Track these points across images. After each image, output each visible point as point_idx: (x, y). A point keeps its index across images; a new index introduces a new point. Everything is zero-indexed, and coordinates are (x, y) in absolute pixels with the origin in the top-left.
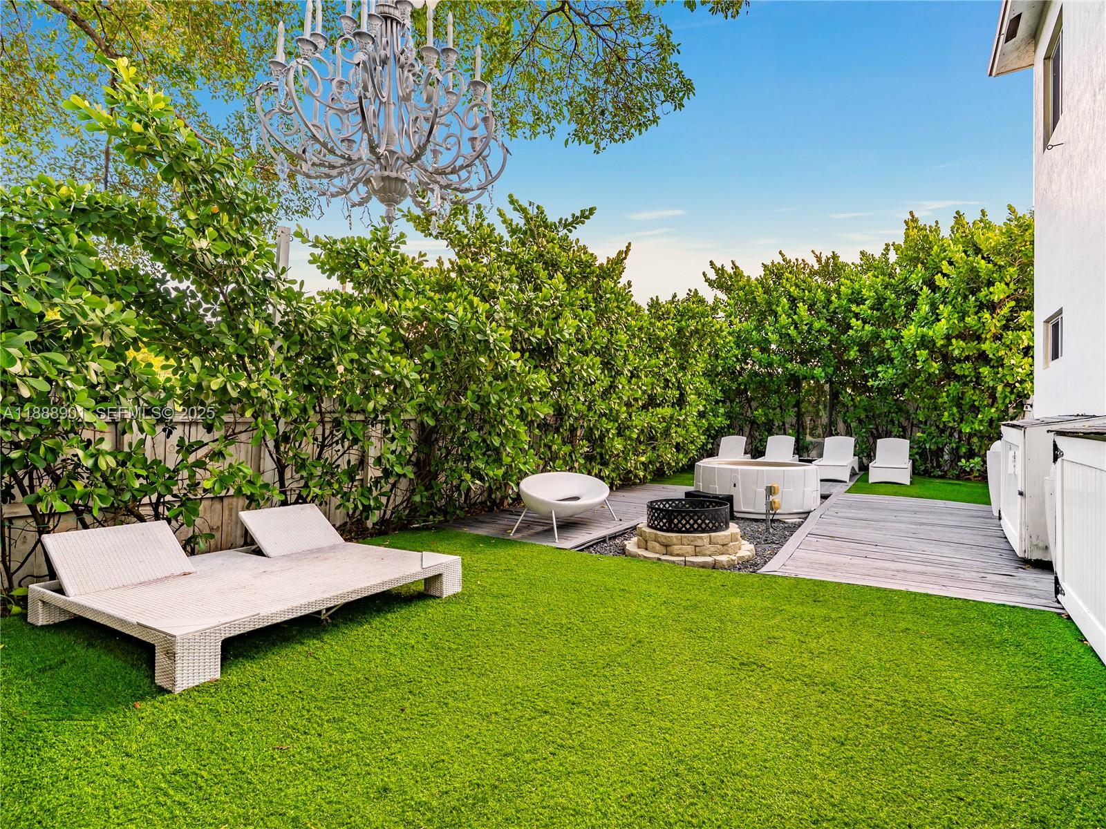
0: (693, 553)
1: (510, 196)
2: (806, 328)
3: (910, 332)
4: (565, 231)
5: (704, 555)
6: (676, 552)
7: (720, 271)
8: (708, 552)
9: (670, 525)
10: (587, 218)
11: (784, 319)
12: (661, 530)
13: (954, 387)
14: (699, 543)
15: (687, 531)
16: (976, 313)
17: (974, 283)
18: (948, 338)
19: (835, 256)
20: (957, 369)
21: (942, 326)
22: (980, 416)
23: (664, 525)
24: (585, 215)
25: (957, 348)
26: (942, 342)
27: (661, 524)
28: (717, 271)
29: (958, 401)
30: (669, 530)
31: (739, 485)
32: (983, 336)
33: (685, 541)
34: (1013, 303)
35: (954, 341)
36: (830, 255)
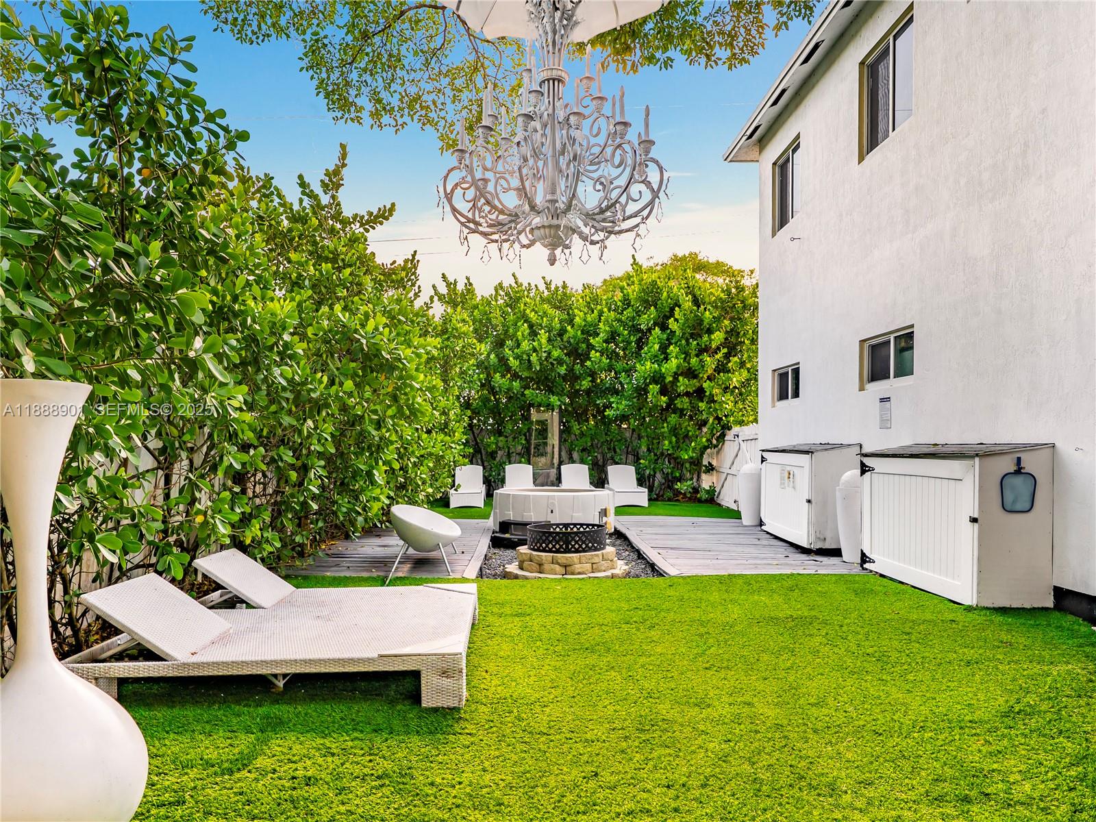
0: (590, 570)
1: (301, 177)
2: (544, 355)
3: (646, 367)
4: (361, 230)
5: (599, 571)
6: (577, 571)
7: (451, 285)
8: (603, 568)
9: (567, 547)
10: (387, 219)
11: (525, 345)
12: (558, 551)
13: (673, 419)
14: (596, 560)
15: (584, 551)
16: (697, 356)
17: (697, 329)
18: (676, 376)
19: (565, 286)
20: (679, 403)
21: (673, 364)
22: (693, 444)
23: (561, 546)
24: (384, 215)
25: (683, 384)
26: (671, 379)
27: (557, 546)
28: (448, 285)
29: (674, 431)
30: (567, 551)
31: (556, 511)
32: (701, 375)
33: (583, 560)
34: (725, 350)
35: (681, 378)
36: (560, 284)
